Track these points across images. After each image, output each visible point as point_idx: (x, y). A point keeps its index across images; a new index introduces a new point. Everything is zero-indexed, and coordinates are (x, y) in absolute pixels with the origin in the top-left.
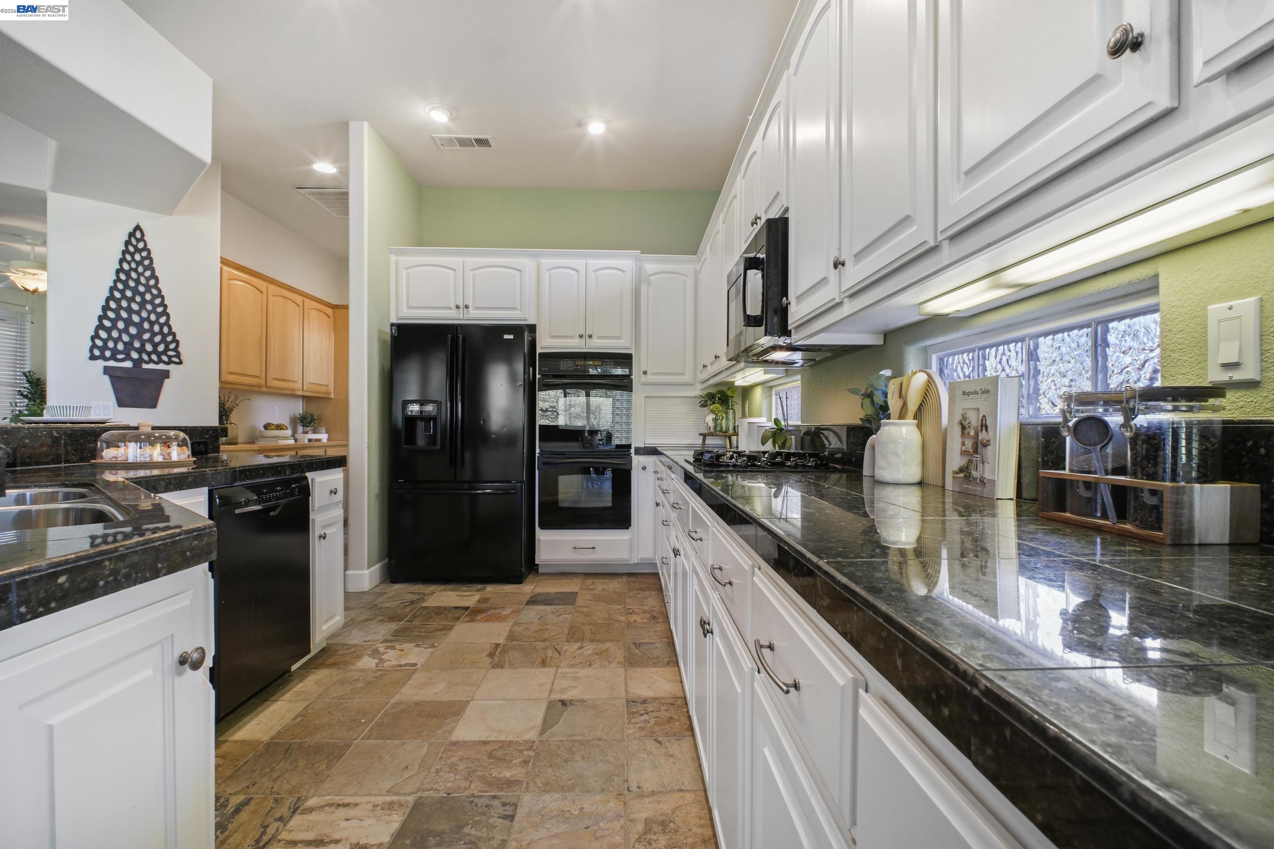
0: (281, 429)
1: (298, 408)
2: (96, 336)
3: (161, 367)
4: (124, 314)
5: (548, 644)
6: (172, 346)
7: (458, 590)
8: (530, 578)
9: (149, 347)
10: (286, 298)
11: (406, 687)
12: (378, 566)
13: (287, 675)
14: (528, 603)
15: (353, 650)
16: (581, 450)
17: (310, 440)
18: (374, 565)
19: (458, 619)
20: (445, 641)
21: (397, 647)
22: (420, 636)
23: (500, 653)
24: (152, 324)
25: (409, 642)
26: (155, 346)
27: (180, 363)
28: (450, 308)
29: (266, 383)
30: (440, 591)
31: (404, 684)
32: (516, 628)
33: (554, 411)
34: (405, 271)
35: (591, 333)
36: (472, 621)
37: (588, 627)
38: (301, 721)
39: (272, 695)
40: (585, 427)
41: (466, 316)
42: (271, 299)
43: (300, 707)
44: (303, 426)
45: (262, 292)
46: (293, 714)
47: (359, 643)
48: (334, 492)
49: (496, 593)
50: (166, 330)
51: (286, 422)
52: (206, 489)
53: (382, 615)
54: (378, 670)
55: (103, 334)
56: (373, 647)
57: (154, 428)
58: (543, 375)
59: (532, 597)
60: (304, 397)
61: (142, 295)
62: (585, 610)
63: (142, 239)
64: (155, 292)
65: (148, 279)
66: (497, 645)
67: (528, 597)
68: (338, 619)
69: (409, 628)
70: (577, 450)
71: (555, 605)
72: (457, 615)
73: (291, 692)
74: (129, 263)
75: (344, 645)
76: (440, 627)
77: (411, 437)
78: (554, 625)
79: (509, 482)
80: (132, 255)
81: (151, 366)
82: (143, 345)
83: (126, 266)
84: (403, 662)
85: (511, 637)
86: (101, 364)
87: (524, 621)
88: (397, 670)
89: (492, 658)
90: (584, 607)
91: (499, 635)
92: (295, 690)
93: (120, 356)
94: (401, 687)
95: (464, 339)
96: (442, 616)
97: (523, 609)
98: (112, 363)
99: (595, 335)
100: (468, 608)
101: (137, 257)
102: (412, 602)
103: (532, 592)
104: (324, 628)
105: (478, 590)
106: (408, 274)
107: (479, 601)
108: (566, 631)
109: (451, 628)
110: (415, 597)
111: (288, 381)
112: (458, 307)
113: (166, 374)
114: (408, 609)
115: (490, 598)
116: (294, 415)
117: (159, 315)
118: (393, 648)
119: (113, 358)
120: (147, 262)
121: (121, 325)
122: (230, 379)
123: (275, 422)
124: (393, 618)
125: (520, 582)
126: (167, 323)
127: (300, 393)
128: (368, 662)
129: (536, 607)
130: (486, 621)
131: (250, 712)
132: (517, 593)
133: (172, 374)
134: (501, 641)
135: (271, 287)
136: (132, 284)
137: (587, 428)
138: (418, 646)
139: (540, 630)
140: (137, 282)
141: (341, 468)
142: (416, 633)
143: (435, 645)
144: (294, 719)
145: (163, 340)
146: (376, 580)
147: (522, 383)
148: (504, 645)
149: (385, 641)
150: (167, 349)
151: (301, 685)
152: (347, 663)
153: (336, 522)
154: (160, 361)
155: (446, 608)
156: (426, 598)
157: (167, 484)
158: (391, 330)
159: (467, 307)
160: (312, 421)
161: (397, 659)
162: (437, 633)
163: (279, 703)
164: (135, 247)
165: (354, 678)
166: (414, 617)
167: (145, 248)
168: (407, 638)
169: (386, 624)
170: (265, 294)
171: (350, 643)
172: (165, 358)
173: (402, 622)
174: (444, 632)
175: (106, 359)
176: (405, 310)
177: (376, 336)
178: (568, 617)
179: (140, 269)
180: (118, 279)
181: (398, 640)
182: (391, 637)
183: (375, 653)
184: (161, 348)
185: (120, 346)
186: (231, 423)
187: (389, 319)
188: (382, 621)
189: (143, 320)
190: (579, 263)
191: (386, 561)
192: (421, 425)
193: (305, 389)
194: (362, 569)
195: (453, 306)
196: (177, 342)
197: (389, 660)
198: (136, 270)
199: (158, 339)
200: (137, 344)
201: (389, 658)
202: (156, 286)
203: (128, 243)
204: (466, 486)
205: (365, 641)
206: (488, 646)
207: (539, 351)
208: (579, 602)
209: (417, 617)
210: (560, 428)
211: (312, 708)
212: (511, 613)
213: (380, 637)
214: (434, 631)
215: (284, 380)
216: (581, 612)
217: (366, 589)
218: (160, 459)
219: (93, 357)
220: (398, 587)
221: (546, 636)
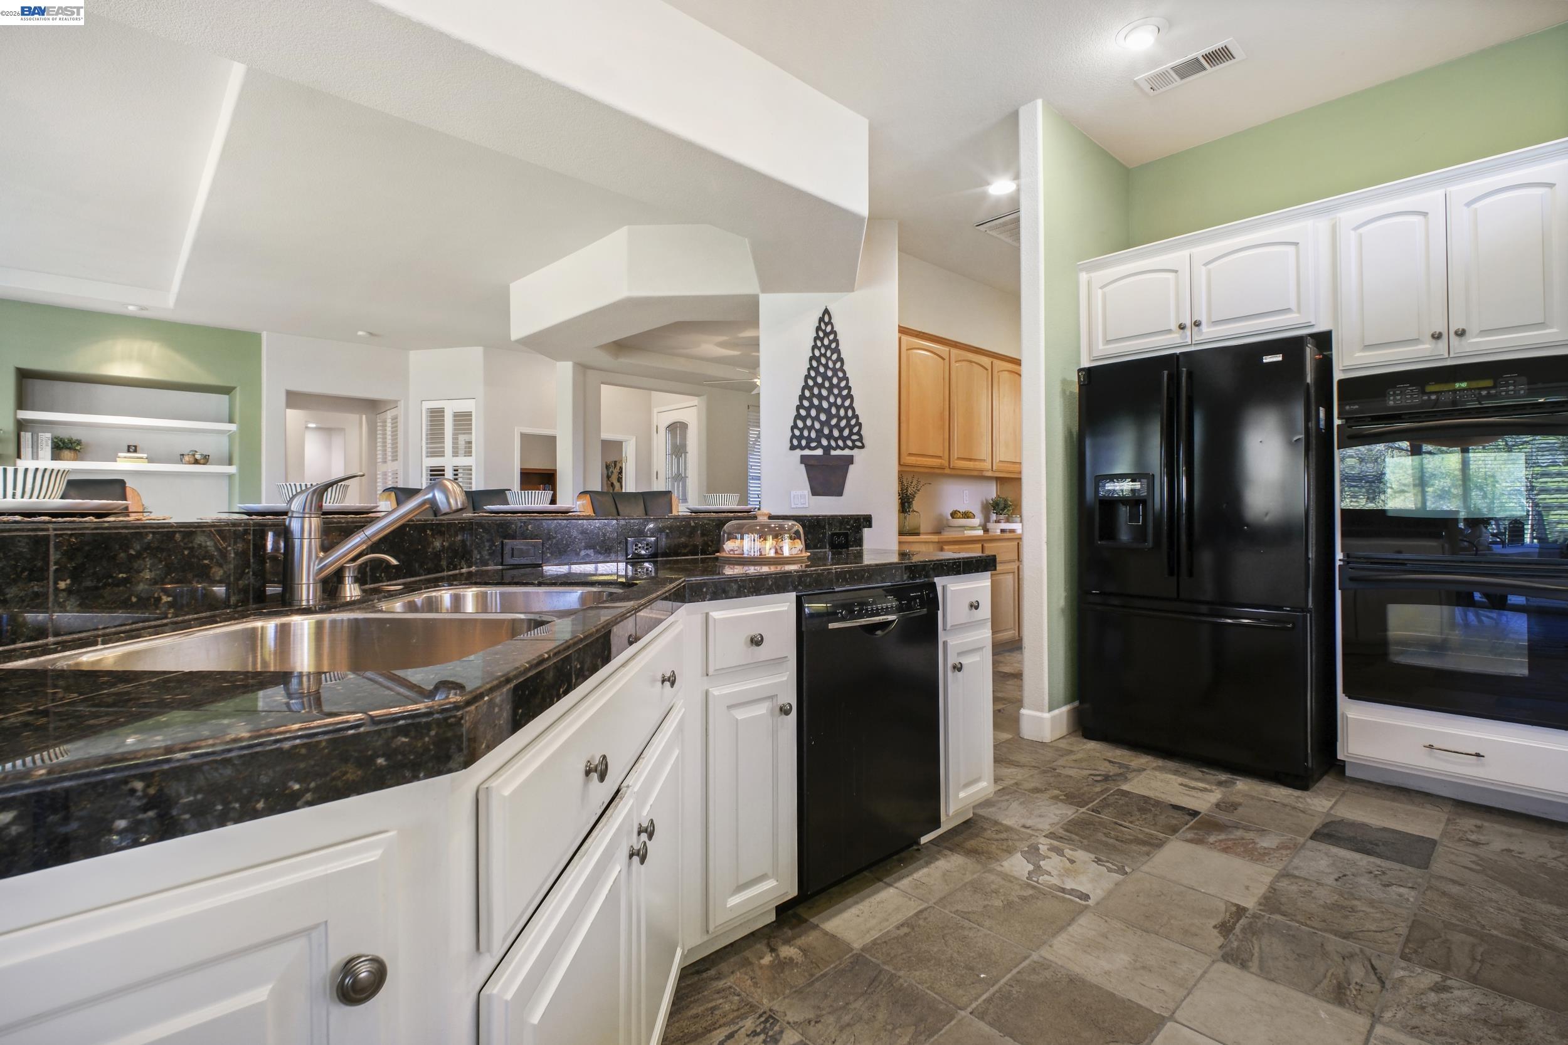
0: (968, 518)
1: (991, 492)
2: (795, 426)
3: (847, 452)
4: (816, 402)
5: (1352, 946)
6: (856, 430)
7: (1184, 775)
8: (1326, 782)
9: (836, 433)
10: (971, 362)
11: (1062, 938)
12: (1065, 709)
13: (915, 847)
14: (1317, 836)
15: (1004, 835)
16: (1448, 557)
17: (1003, 531)
18: (1058, 707)
19: (1174, 830)
20: (1145, 868)
21: (1068, 852)
22: (1106, 844)
23: (1244, 930)
24: (838, 408)
25: (1087, 849)
26: (841, 430)
27: (863, 447)
28: (1170, 331)
29: (949, 465)
30: (1155, 769)
31: (1062, 929)
32: (1283, 884)
33: (1375, 483)
34: (1100, 291)
35: (1461, 327)
36: (1199, 841)
37: (1463, 936)
38: (906, 935)
39: (889, 873)
40: (1458, 512)
41: (1196, 338)
42: (954, 365)
43: (911, 908)
44: (997, 513)
45: (944, 359)
46: (899, 918)
47: (1016, 826)
48: (975, 606)
49: (1253, 797)
50: (850, 413)
51: (976, 509)
52: (793, 596)
53: (1059, 788)
54: (1028, 885)
55: (800, 424)
56: (1033, 841)
57: (771, 517)
58: (1347, 420)
59: (1325, 825)
60: (998, 479)
61: (830, 379)
62: (1455, 889)
63: (830, 323)
64: (840, 374)
65: (835, 363)
66: (1240, 911)
67: (1316, 824)
68: (984, 787)
69: (1092, 823)
70: (1440, 556)
71: (1379, 856)
72: (1174, 822)
73: (910, 878)
74: (819, 349)
75: (996, 823)
76: (1141, 836)
77: (1109, 530)
78: (1371, 903)
79: (1280, 608)
80: (822, 340)
81: (838, 452)
82: (831, 431)
83: (817, 353)
84: (1069, 885)
85: (1271, 901)
86: (798, 453)
87: (1303, 874)
88: (1057, 897)
89: (1225, 937)
90: (1454, 882)
91: (1247, 888)
92: (916, 876)
93: (813, 445)
94: (1054, 935)
95: (1190, 374)
96: (1149, 816)
97: (1303, 846)
98: (807, 452)
99: (1473, 328)
100: (1194, 813)
101: (826, 342)
102: (1107, 778)
103: (1328, 814)
104: (962, 795)
105: (1220, 784)
106: (1104, 296)
107: (1218, 805)
108: (1403, 929)
109: (1159, 845)
110: (1113, 770)
111: (975, 460)
112: (1182, 327)
113: (850, 460)
114: (1098, 789)
115: (1240, 804)
116: (987, 501)
117: (844, 399)
118: (1060, 852)
119: (808, 447)
120: (833, 345)
121: (813, 413)
122: (910, 462)
123: (962, 510)
124: (1072, 798)
125: (1305, 787)
126: (851, 407)
127: (990, 474)
128: (1017, 865)
129: (1334, 850)
130: (1226, 850)
131: (857, 890)
132: (1294, 808)
133: (856, 459)
134: (1250, 903)
135: (954, 351)
136: (822, 370)
137: (1463, 515)
138: (1098, 861)
139: (1336, 907)
140: (826, 366)
141: (989, 574)
142: (1100, 836)
143: (1127, 869)
144: (898, 928)
145: (848, 425)
146: (1063, 728)
147: (1302, 436)
148: (1255, 916)
149: (1051, 835)
150: (851, 433)
151: (925, 870)
152: (990, 857)
153: (981, 649)
154: (846, 447)
155: (1157, 803)
156: (1129, 777)
157: (740, 587)
158: (1079, 377)
159: (1197, 324)
160: (1005, 508)
161: (1060, 876)
162: (1134, 847)
163: (891, 890)
164: (824, 331)
165: (993, 886)
166: (1105, 804)
167: (833, 332)
168: (1085, 842)
169: (1060, 804)
170: (947, 359)
171: (1004, 822)
172: (849, 443)
173: (1083, 810)
174: (1145, 849)
175: (802, 448)
176: (1101, 347)
177: (1057, 389)
178: (1411, 895)
179: (829, 354)
180: (811, 368)
181: (1070, 841)
182: (1061, 831)
183: (1033, 853)
184: (846, 433)
185: (813, 435)
186: (914, 511)
187: (1079, 363)
188: (1056, 798)
189: (831, 405)
190: (1430, 198)
191: (1076, 703)
192: (1124, 511)
193: (994, 468)
194: (1042, 711)
195: (1174, 326)
196: (860, 425)
197: (1049, 874)
198: (825, 355)
199: (843, 423)
200: (826, 431)
201: (1048, 868)
202: (842, 369)
203: (818, 329)
204: (1204, 609)
205: (1024, 826)
206: (1222, 907)
207: (1338, 375)
208: (1440, 865)
209: (1108, 805)
210: (1390, 514)
211: (925, 919)
212: (1278, 848)
213: (1045, 825)
214: (1131, 842)
215: (970, 460)
216: (1444, 894)
217: (1047, 739)
218: (772, 554)
219: (793, 448)
220: (1092, 745)
221: (1350, 925)
